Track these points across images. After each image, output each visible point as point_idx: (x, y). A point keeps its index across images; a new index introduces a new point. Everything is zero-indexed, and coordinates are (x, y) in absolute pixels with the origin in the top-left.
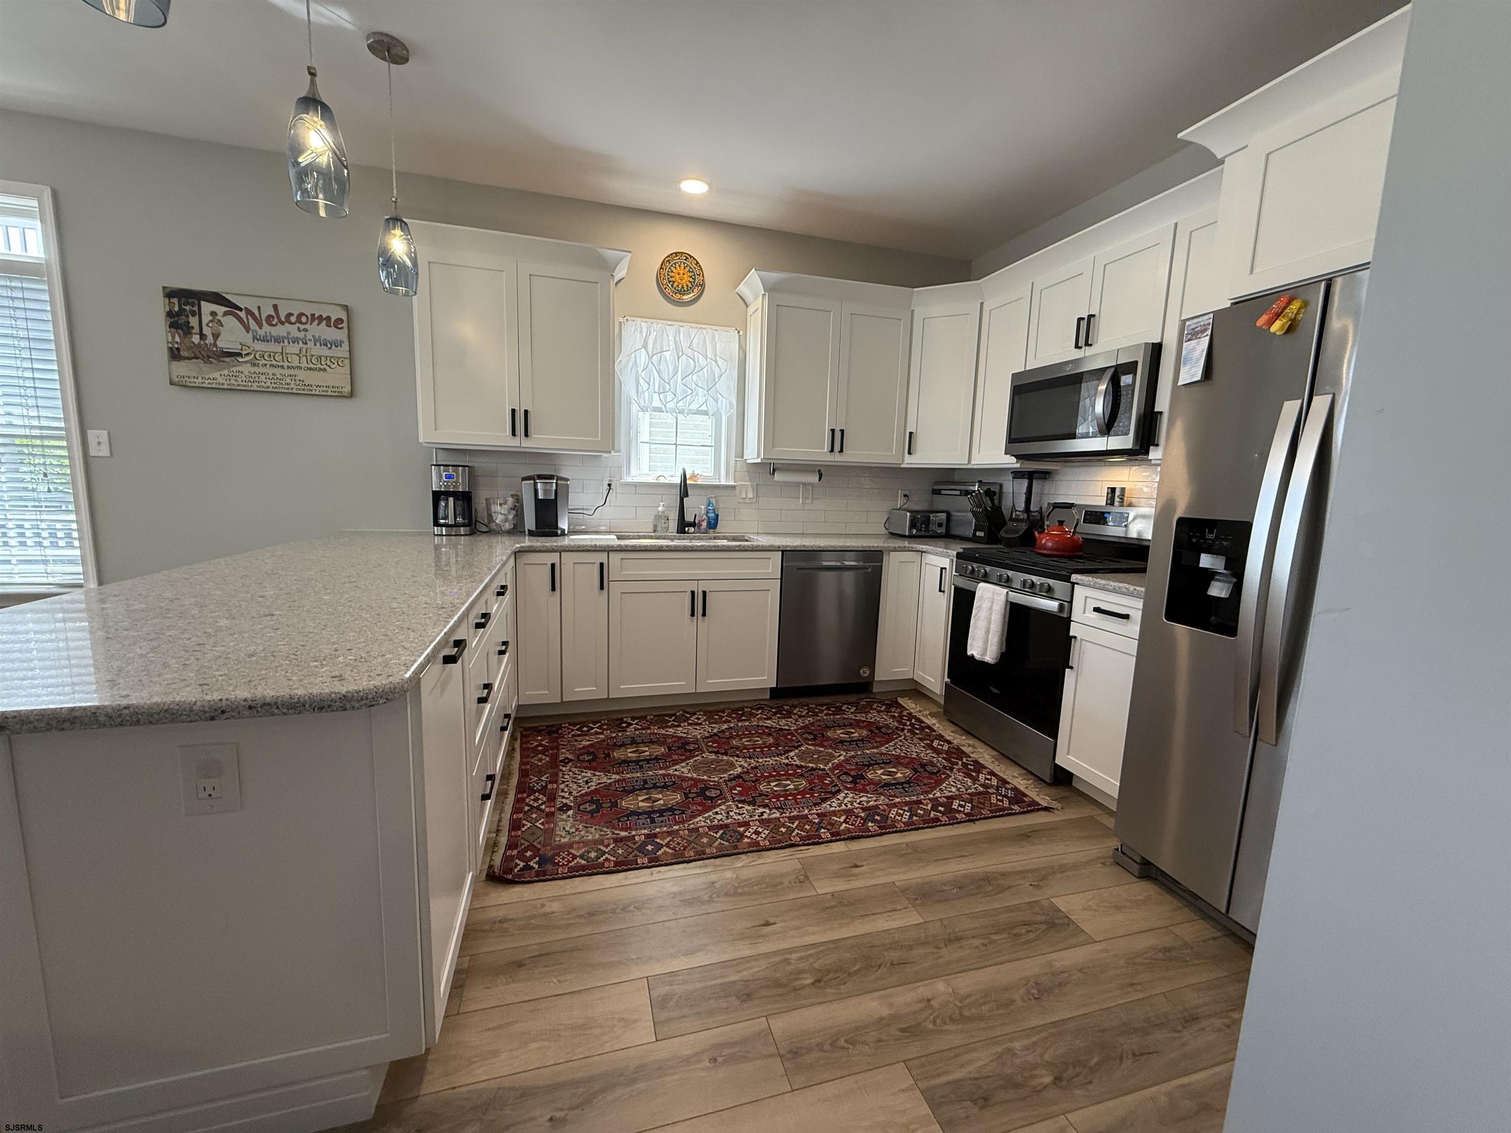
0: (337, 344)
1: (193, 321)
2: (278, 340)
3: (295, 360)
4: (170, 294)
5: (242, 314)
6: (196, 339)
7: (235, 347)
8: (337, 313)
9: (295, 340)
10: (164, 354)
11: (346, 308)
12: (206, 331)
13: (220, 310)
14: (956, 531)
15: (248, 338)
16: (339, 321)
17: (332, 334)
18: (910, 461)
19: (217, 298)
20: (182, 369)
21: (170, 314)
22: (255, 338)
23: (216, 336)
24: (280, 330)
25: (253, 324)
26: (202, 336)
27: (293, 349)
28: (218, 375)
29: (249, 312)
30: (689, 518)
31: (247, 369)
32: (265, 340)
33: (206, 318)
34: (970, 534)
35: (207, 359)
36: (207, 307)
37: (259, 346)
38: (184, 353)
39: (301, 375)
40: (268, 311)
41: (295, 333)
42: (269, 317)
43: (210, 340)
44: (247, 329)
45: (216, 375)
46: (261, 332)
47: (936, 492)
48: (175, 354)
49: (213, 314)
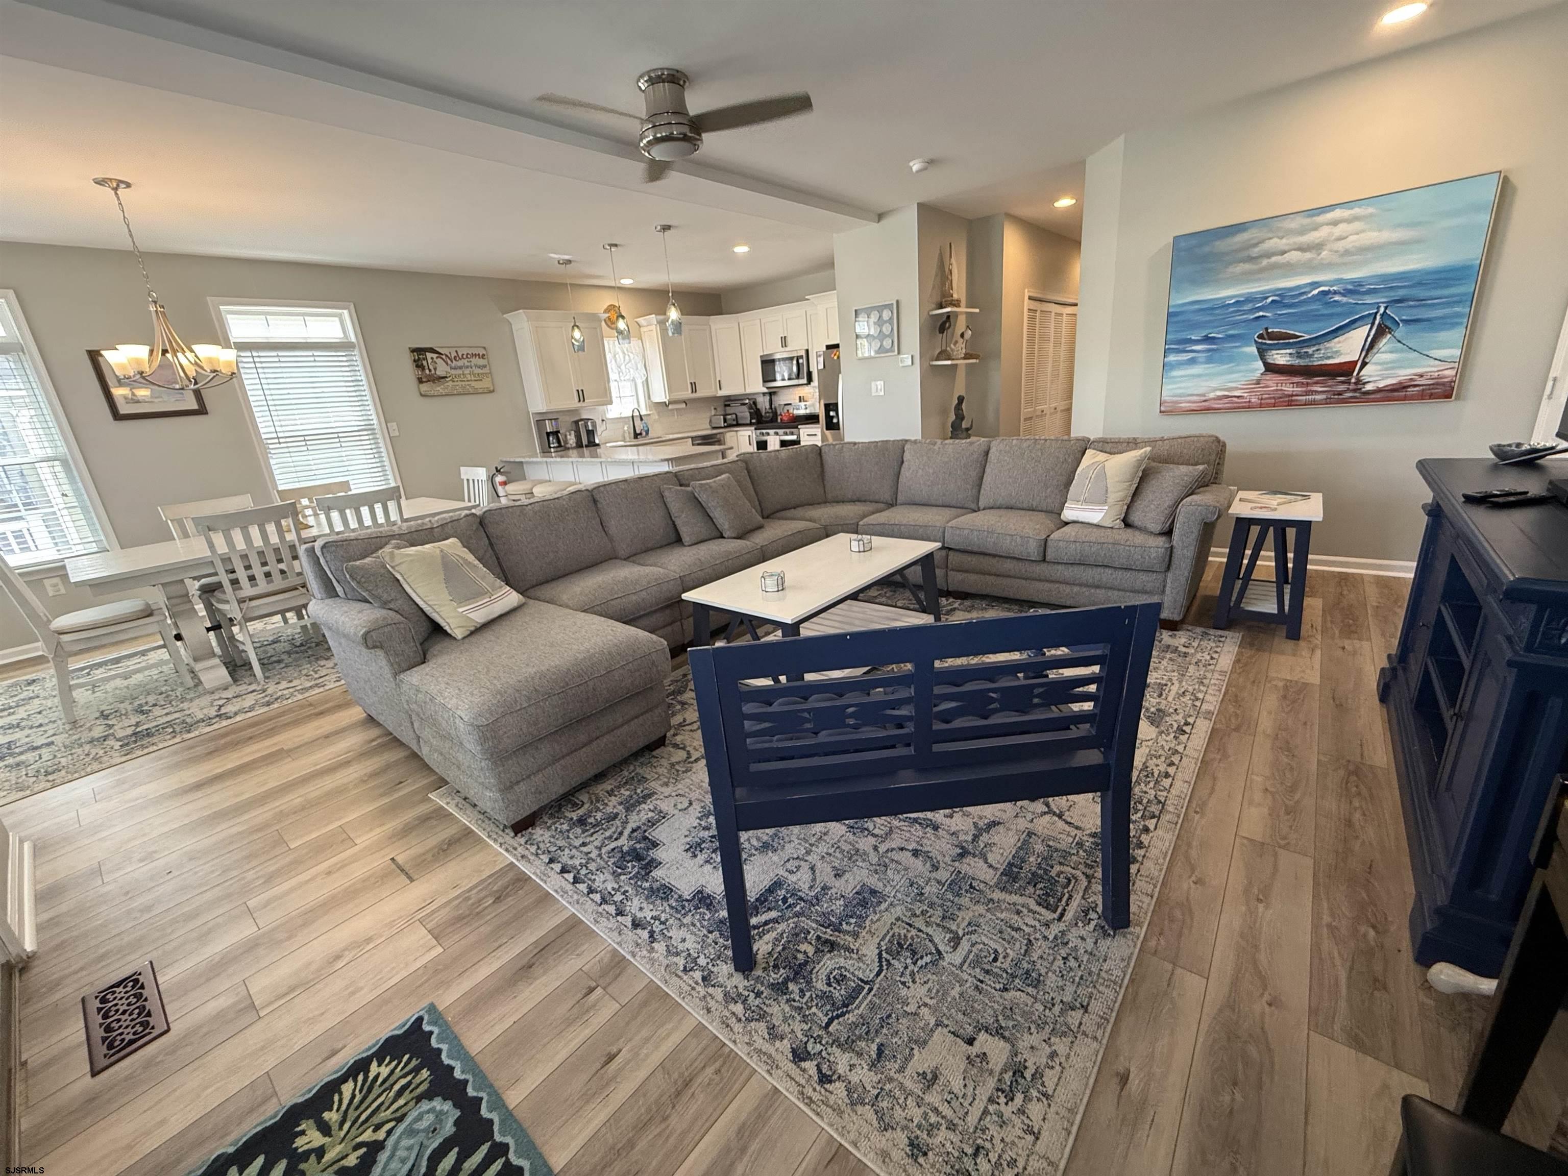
0: (485, 366)
1: (425, 363)
2: (461, 368)
3: (469, 377)
4: (413, 351)
5: (444, 357)
6: (427, 371)
7: (442, 374)
8: (482, 352)
9: (467, 367)
10: (414, 382)
11: (484, 348)
12: (431, 367)
13: (435, 356)
14: (740, 422)
15: (448, 369)
16: (483, 355)
17: (481, 362)
18: (721, 393)
19: (432, 350)
20: (424, 388)
21: (415, 361)
22: (451, 368)
23: (435, 369)
24: (460, 363)
25: (449, 362)
26: (430, 370)
27: (467, 371)
28: (439, 389)
29: (446, 356)
30: (638, 432)
31: (450, 383)
32: (455, 368)
33: (430, 361)
34: (748, 422)
35: (433, 381)
36: (429, 355)
37: (453, 372)
38: (424, 380)
39: (473, 384)
40: (453, 354)
41: (467, 364)
42: (455, 357)
43: (433, 372)
44: (447, 364)
45: (438, 388)
46: (453, 365)
47: (726, 406)
48: (420, 381)
49: (432, 358)
